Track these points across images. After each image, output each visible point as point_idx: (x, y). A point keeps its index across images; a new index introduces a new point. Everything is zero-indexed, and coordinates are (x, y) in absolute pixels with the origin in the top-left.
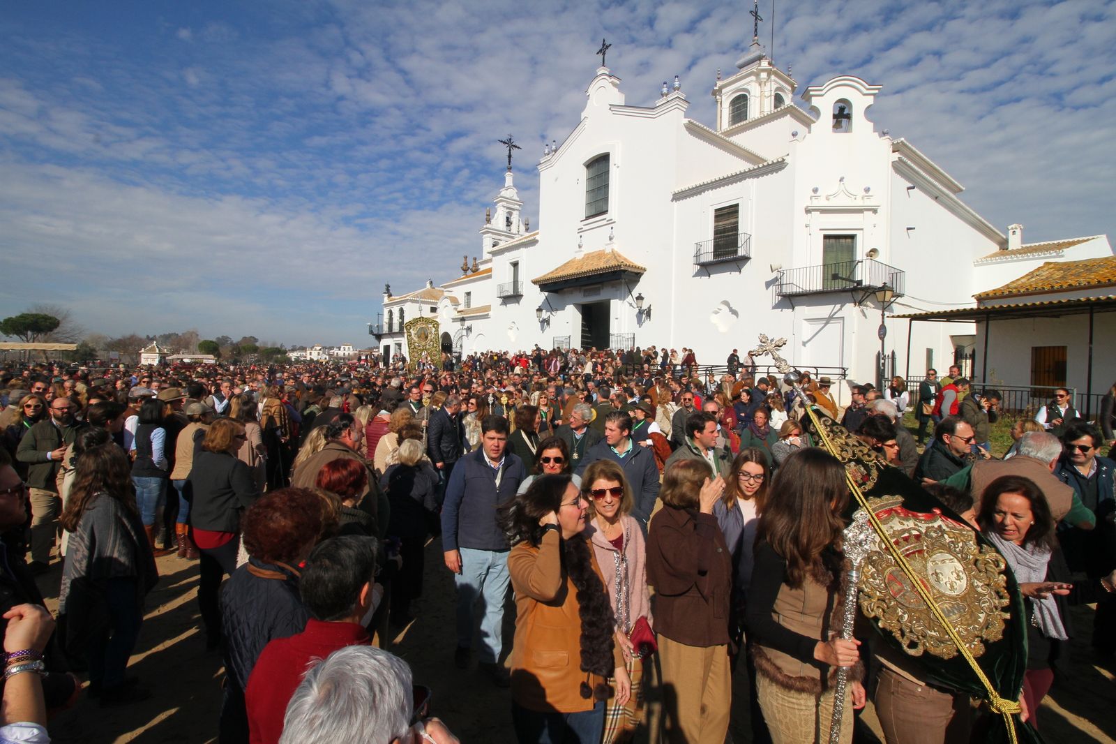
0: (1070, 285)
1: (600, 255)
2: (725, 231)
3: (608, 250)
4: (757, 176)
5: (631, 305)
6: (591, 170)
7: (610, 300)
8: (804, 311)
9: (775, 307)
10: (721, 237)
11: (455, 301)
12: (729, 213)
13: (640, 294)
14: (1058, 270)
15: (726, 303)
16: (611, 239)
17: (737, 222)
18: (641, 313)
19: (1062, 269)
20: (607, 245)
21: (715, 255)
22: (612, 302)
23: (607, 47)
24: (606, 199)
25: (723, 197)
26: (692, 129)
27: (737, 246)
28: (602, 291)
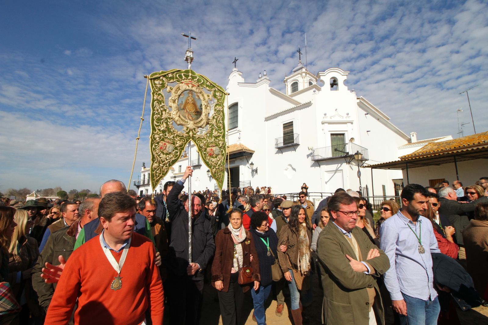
0: (442, 150)
1: (235, 146)
2: (288, 133)
3: (238, 144)
4: (300, 109)
5: (249, 168)
6: (231, 110)
8: (324, 167)
9: (312, 166)
10: (286, 136)
12: (289, 125)
13: (252, 162)
14: (435, 146)
15: (290, 165)
16: (239, 138)
17: (293, 129)
18: (253, 171)
19: (436, 145)
20: (237, 141)
21: (284, 144)
22: (240, 166)
23: (237, 60)
24: (237, 122)
25: (286, 119)
26: (272, 91)
27: (294, 140)
28: (236, 162)
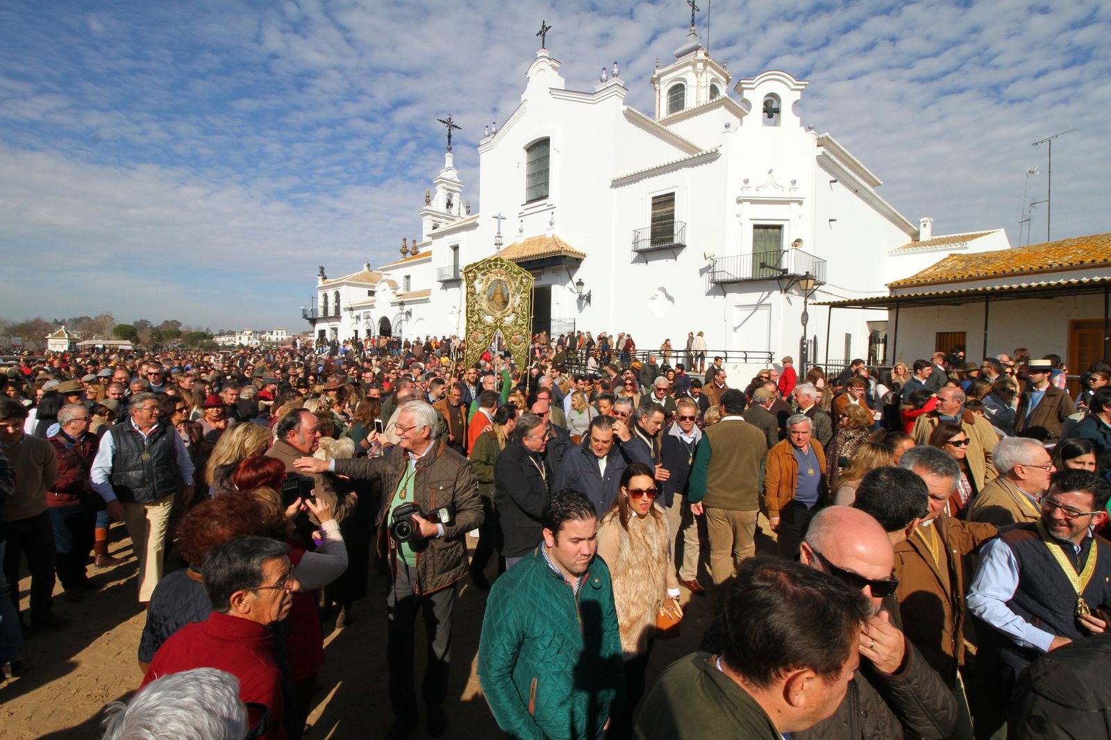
0: (970, 276)
1: (541, 240)
2: (662, 218)
3: (549, 236)
4: (692, 166)
5: (571, 290)
6: (531, 154)
7: (551, 285)
8: (734, 298)
9: (708, 294)
10: (658, 225)
11: (393, 285)
12: (665, 201)
13: (580, 280)
14: (961, 262)
15: (663, 289)
16: (551, 224)
17: (673, 211)
18: (581, 298)
19: (963, 261)
20: (547, 230)
21: (652, 243)
22: (553, 287)
23: (547, 29)
24: (546, 184)
25: (660, 185)
26: (631, 117)
27: (673, 234)
28: (543, 276)
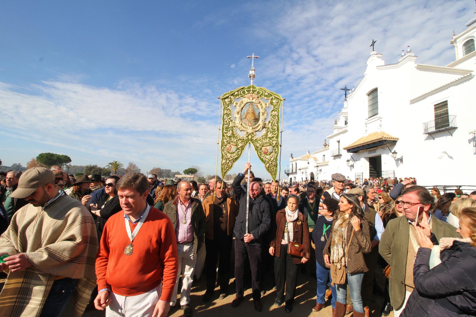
2: (441, 115)
4: (457, 85)
5: (392, 156)
6: (370, 96)
7: (381, 154)
10: (439, 119)
11: (316, 159)
12: (442, 106)
13: (395, 151)
15: (445, 153)
16: (380, 126)
17: (447, 110)
18: (397, 160)
20: (378, 129)
21: (436, 128)
22: (382, 156)
23: (375, 42)
24: (377, 108)
25: (439, 98)
26: (420, 68)
27: (449, 122)
28: (377, 151)
